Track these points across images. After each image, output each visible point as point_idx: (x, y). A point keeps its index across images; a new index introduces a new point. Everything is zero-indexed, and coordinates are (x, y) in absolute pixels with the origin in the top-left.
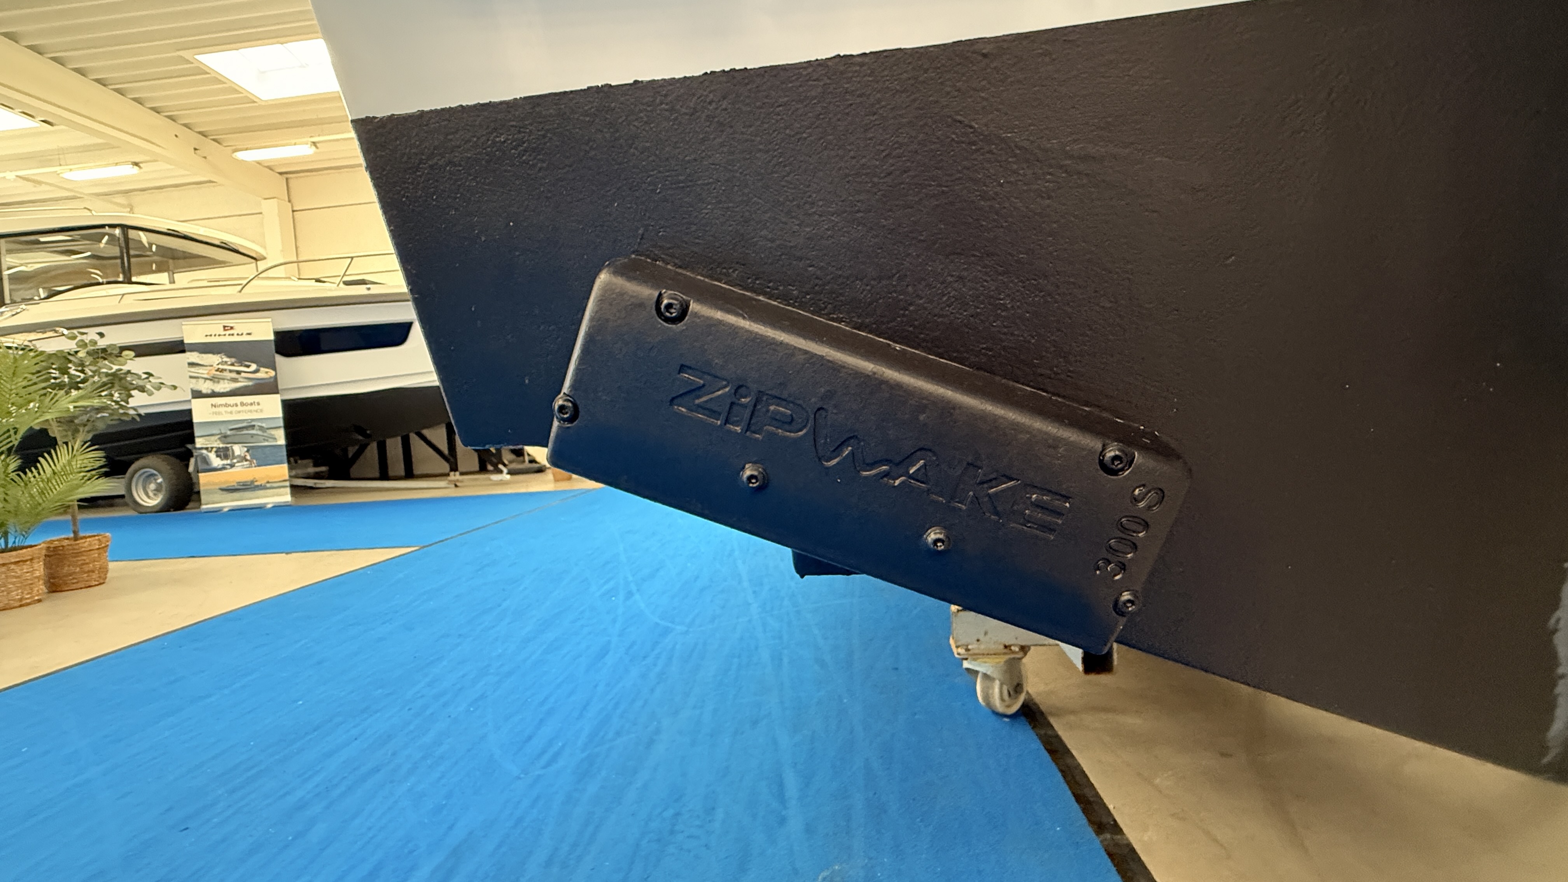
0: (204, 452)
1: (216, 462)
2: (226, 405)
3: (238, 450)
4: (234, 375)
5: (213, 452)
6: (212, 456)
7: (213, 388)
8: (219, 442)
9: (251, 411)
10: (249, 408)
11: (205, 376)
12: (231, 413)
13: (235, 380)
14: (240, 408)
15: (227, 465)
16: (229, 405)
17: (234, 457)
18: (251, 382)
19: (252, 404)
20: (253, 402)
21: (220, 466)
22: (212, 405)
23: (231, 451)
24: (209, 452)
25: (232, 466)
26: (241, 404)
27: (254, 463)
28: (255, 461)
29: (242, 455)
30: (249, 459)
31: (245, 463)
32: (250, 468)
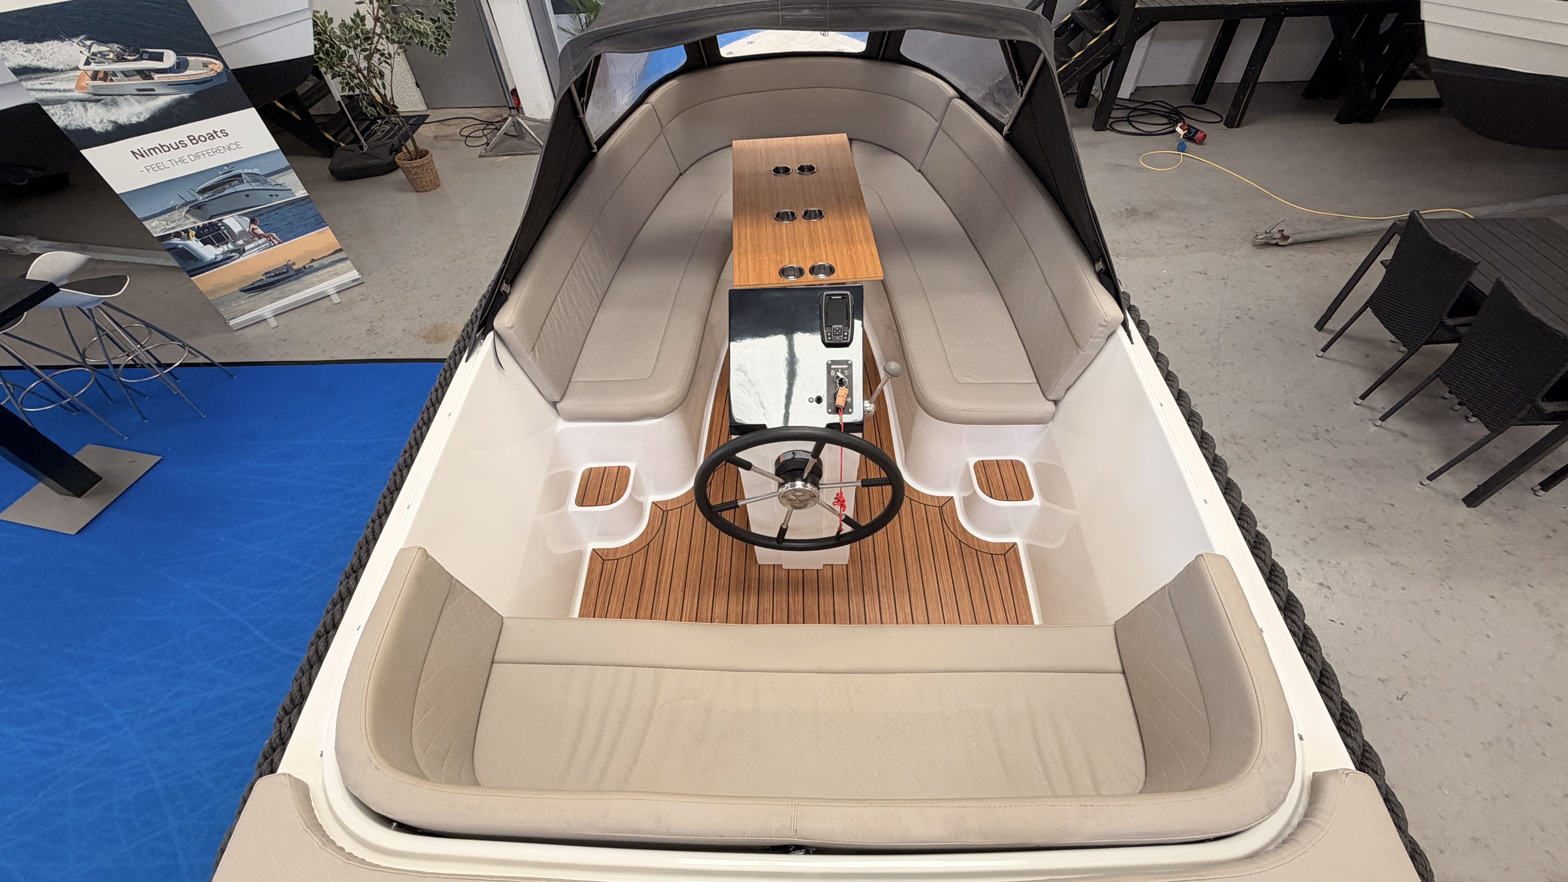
0: (176, 241)
1: (209, 252)
2: (163, 148)
3: (234, 223)
4: (138, 82)
5: (192, 238)
6: (195, 244)
8: (193, 219)
9: (218, 150)
10: (211, 144)
12: (182, 161)
13: (146, 93)
14: (192, 149)
15: (232, 251)
16: (170, 147)
17: (235, 237)
18: (183, 91)
19: (212, 136)
20: (212, 132)
21: (220, 258)
22: (133, 153)
23: (222, 228)
24: (184, 239)
25: (241, 251)
26: (191, 140)
27: (274, 238)
28: (274, 235)
29: (247, 230)
30: (262, 232)
31: (260, 242)
32: (271, 246)
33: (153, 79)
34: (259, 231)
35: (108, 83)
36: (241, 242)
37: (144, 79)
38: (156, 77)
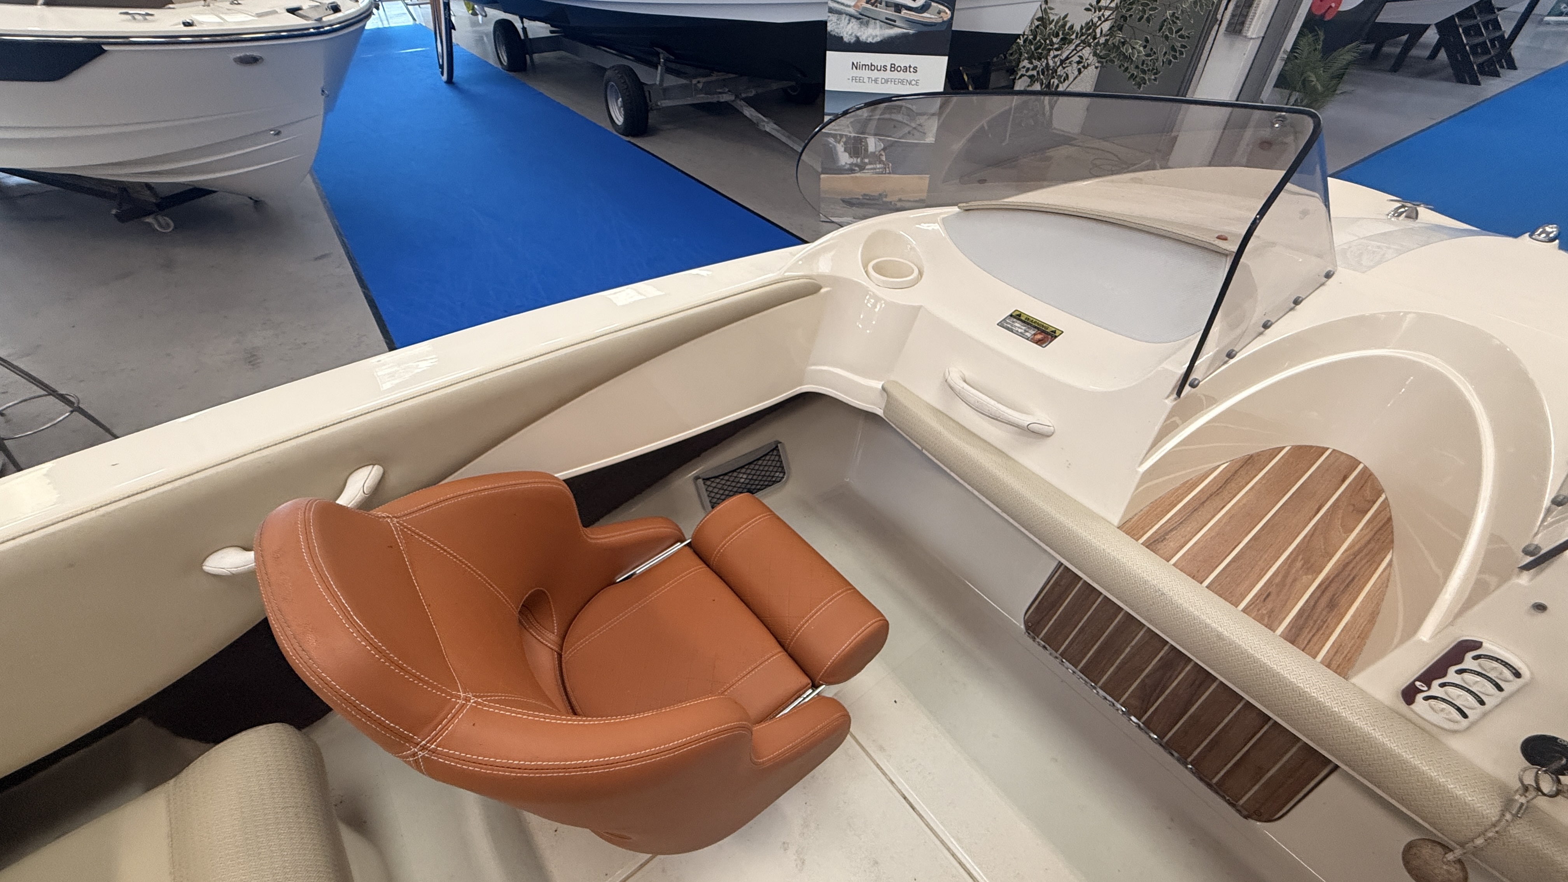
0: (831, 140)
1: (844, 159)
2: (872, 67)
3: (872, 144)
4: (890, 13)
5: (842, 143)
6: (840, 148)
7: (858, 35)
8: (851, 129)
9: (902, 82)
10: (901, 75)
11: (852, 11)
12: (876, 81)
13: (890, 22)
14: (888, 74)
15: (856, 165)
16: (876, 68)
17: (866, 154)
18: (911, 29)
19: (906, 69)
20: (908, 66)
21: (847, 167)
22: (853, 63)
23: (863, 144)
24: (836, 141)
25: (862, 168)
26: (891, 67)
27: (889, 168)
28: (890, 165)
29: (877, 153)
30: (884, 159)
31: (878, 166)
32: (882, 174)
33: (900, 13)
34: (884, 158)
35: (874, 8)
36: (867, 161)
37: (895, 11)
38: (904, 11)
